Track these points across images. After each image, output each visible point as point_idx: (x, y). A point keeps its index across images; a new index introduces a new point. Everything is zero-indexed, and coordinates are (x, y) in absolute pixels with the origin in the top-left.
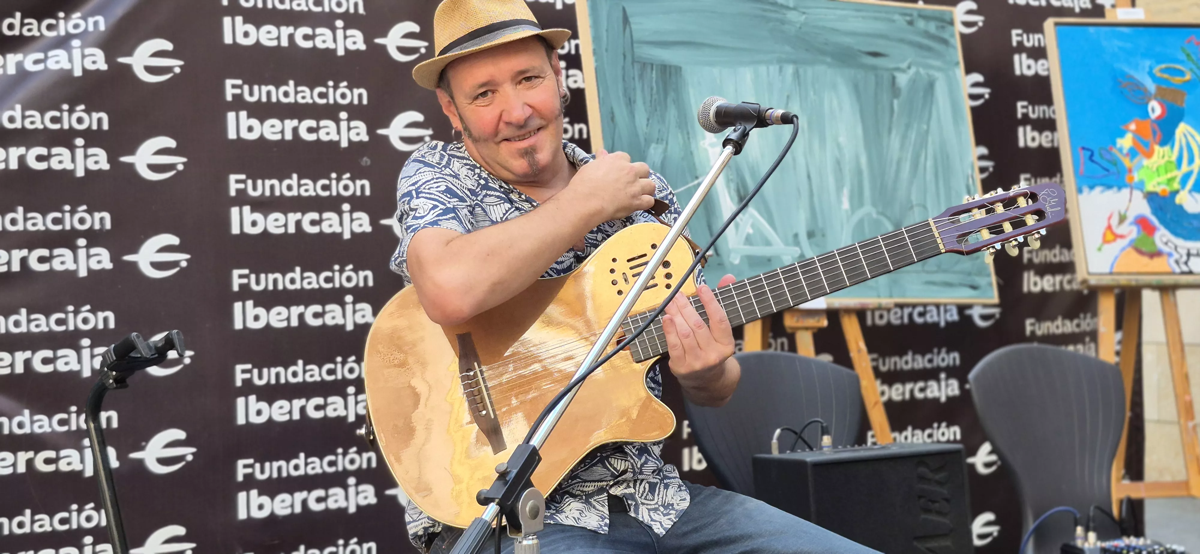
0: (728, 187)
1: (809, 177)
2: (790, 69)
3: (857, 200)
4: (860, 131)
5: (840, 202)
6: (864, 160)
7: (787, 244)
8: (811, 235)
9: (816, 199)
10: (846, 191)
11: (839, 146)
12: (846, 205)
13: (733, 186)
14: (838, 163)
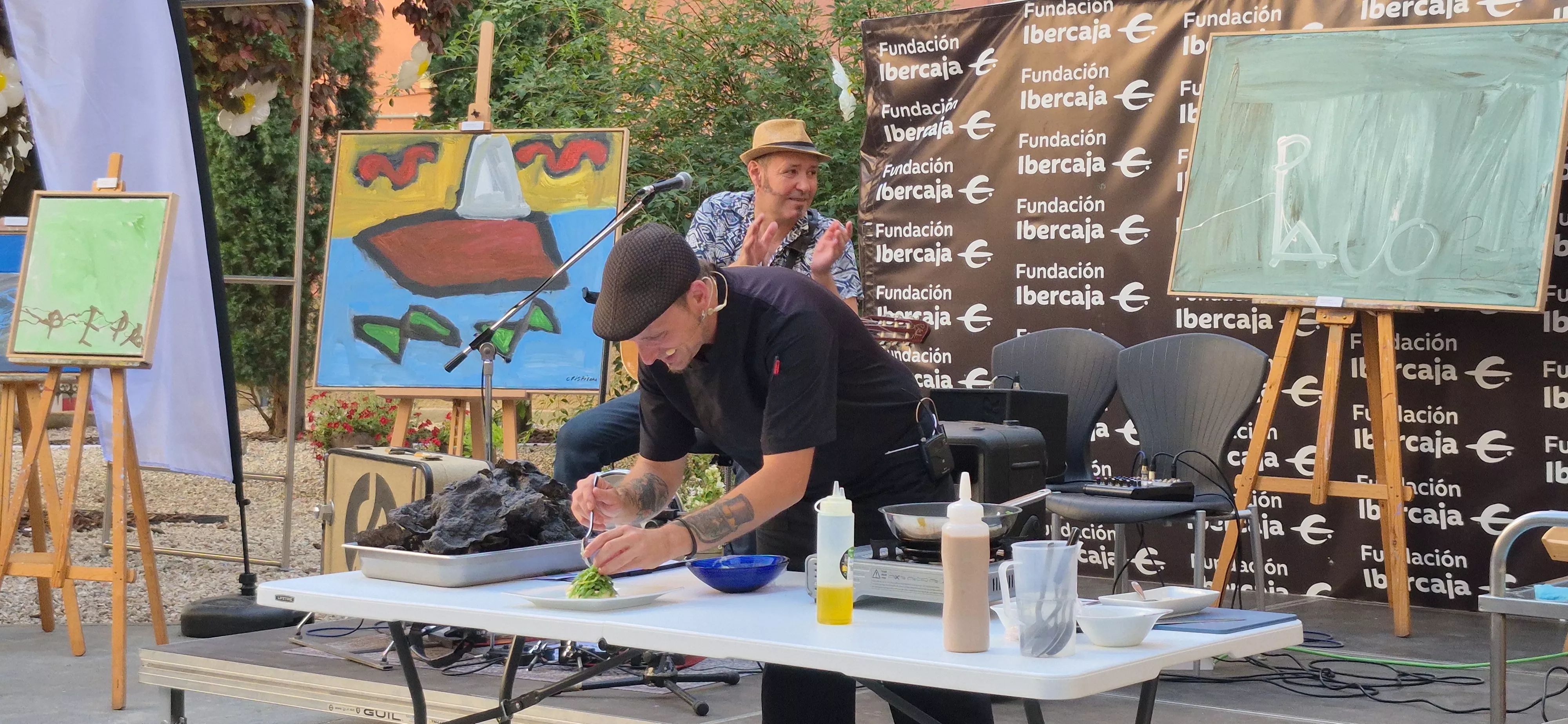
0: (1286, 203)
1: (1365, 193)
2: (1375, 97)
3: (1408, 212)
4: (1431, 148)
5: (1389, 213)
6: (1426, 174)
7: (1325, 251)
8: (1351, 244)
9: (1365, 212)
10: (1399, 205)
11: (1404, 164)
12: (1395, 216)
13: (1290, 202)
14: (1398, 180)
